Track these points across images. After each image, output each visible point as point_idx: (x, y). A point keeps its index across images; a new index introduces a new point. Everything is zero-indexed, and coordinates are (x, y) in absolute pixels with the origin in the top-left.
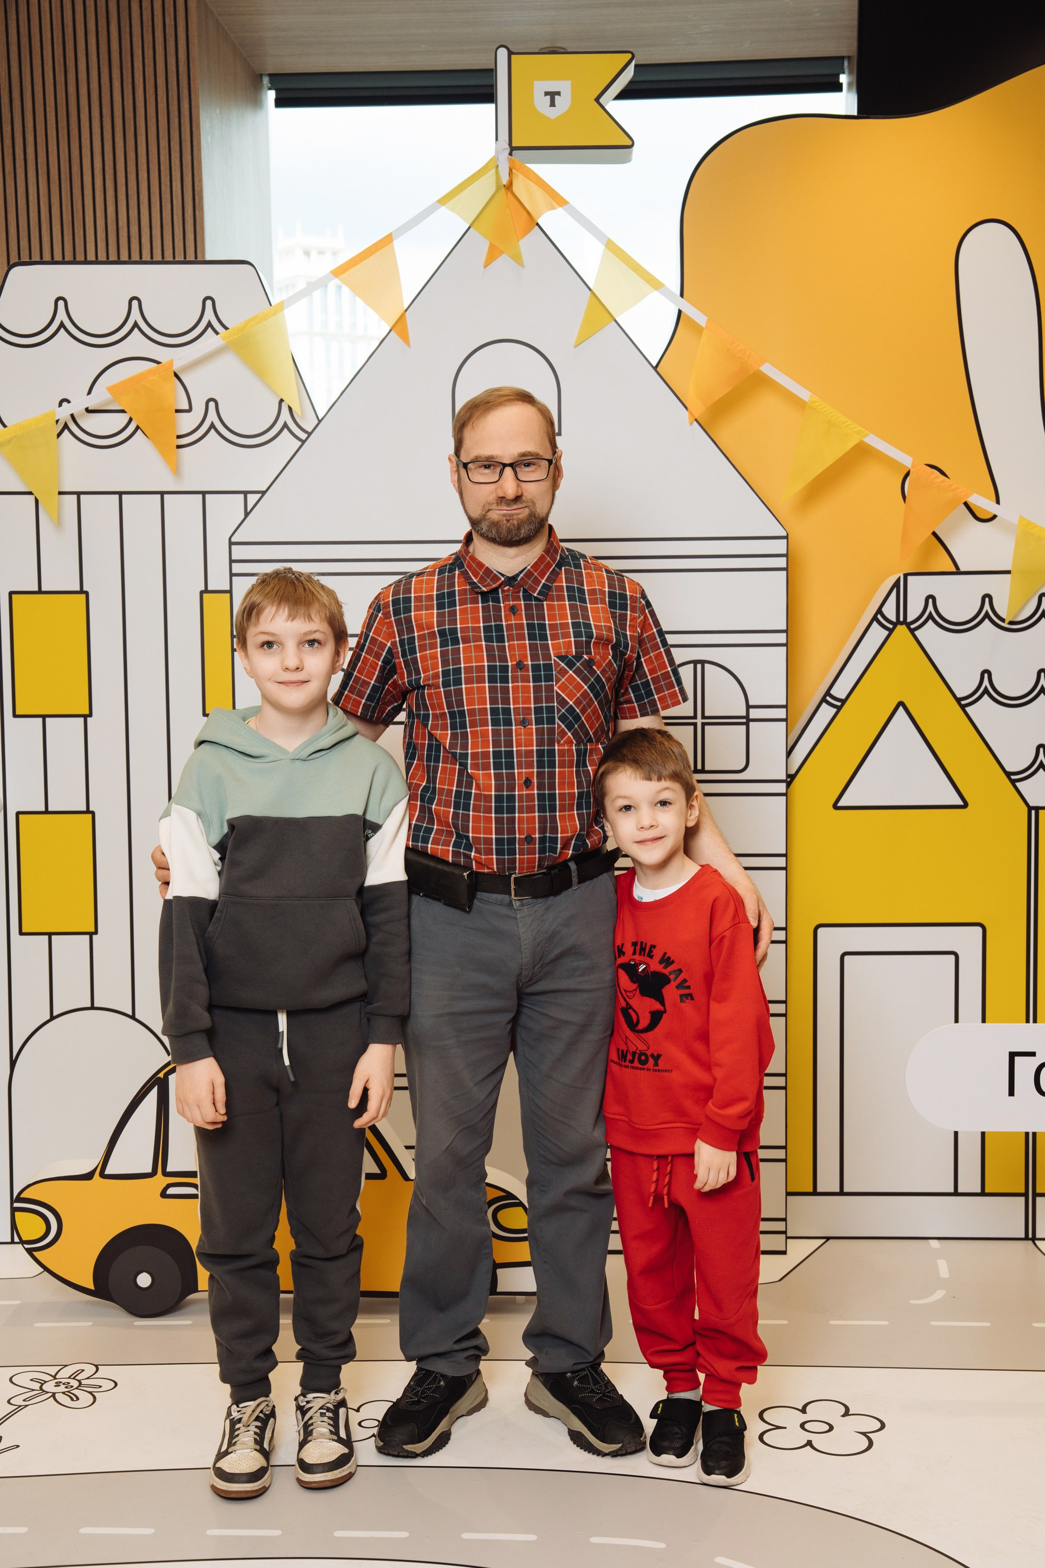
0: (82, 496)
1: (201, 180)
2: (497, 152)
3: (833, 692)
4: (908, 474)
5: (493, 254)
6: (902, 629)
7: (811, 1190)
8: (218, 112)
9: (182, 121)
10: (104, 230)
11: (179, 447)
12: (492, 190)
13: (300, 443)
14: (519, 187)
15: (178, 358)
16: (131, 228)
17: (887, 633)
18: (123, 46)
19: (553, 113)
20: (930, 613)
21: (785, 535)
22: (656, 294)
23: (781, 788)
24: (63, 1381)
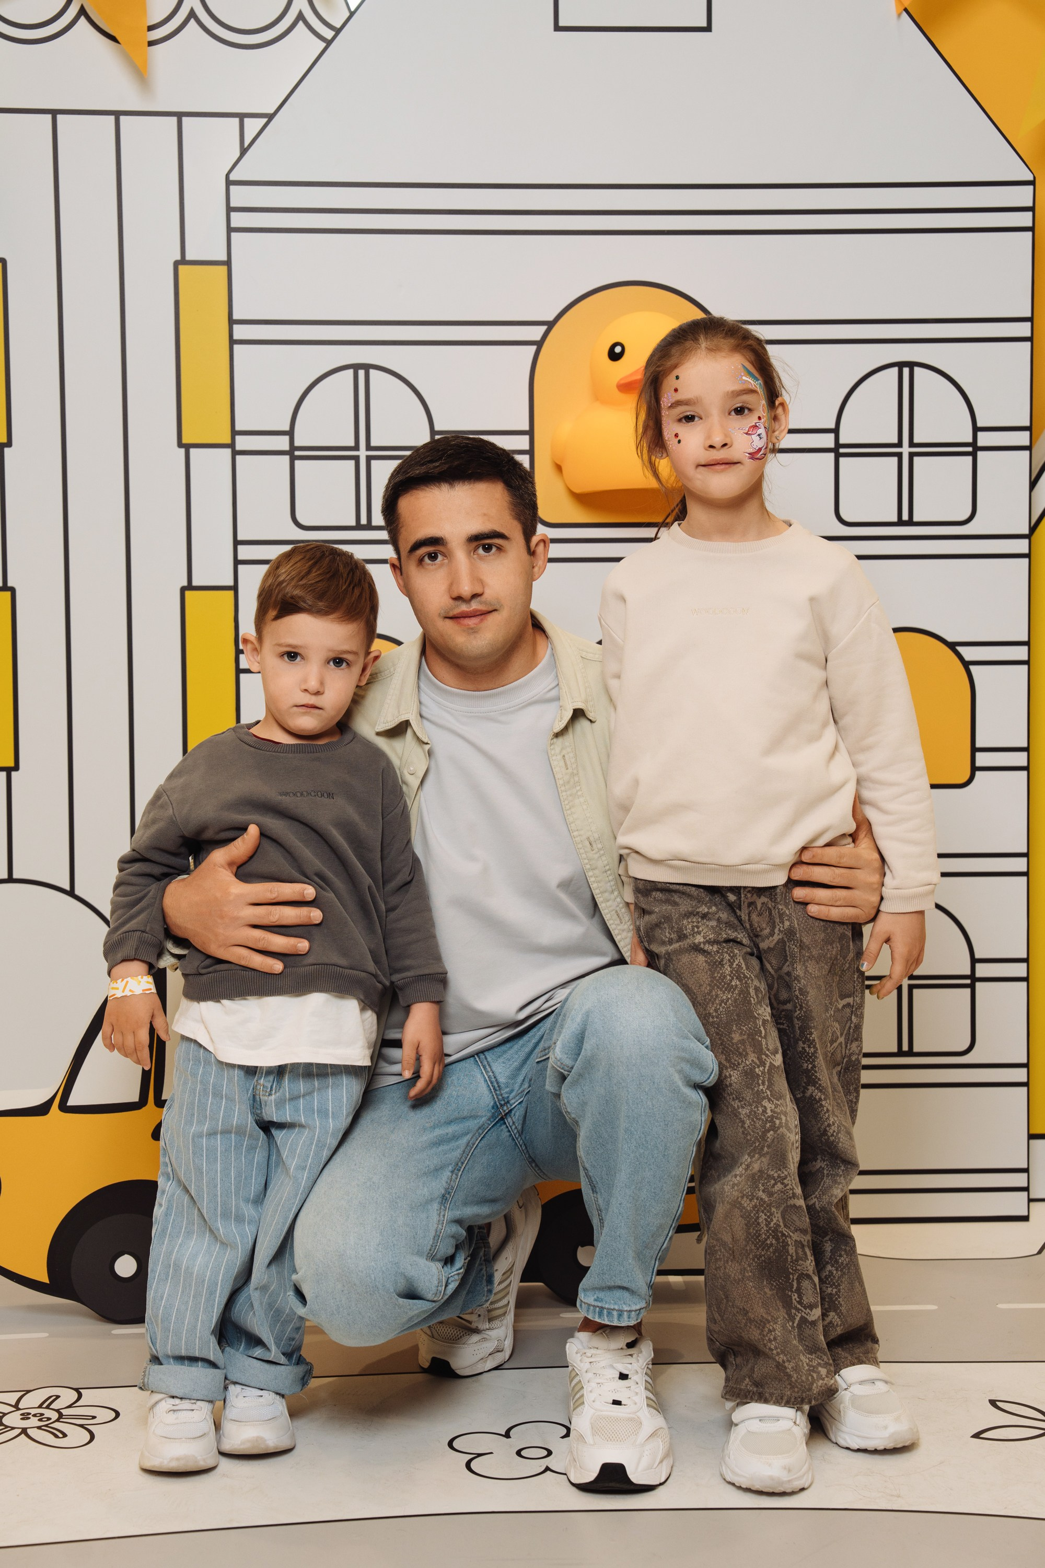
13: (324, 45)
21: (1031, 179)
23: (1022, 546)
24: (33, 1412)
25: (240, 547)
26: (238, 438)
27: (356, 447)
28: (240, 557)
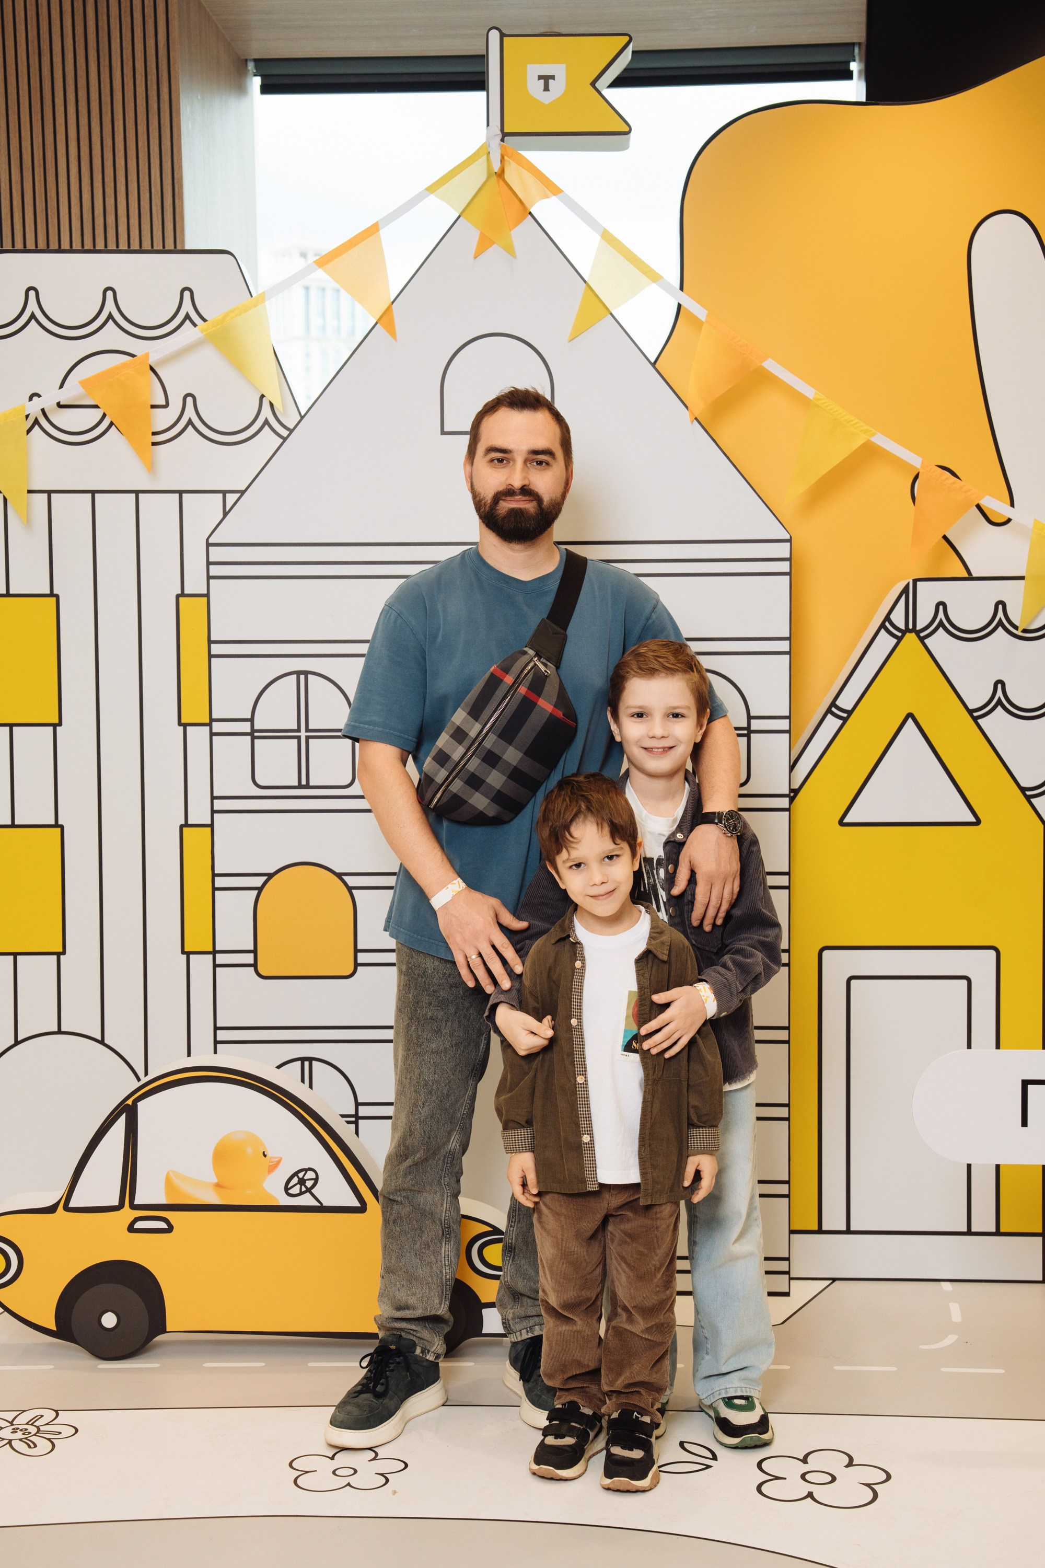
0: (53, 495)
1: (181, 168)
2: (488, 138)
3: (838, 703)
4: (917, 477)
5: (484, 244)
6: (911, 638)
7: (816, 1228)
8: (199, 97)
9: (161, 106)
10: (80, 219)
11: (154, 444)
12: (484, 177)
13: (282, 440)
14: (513, 174)
15: (154, 351)
16: (107, 216)
17: (896, 641)
18: (100, 28)
19: (546, 98)
20: (941, 620)
21: (789, 538)
22: (654, 287)
23: (784, 803)
24: (21, 1427)
25: (215, 801)
26: (214, 724)
27: (299, 730)
28: (215, 808)
